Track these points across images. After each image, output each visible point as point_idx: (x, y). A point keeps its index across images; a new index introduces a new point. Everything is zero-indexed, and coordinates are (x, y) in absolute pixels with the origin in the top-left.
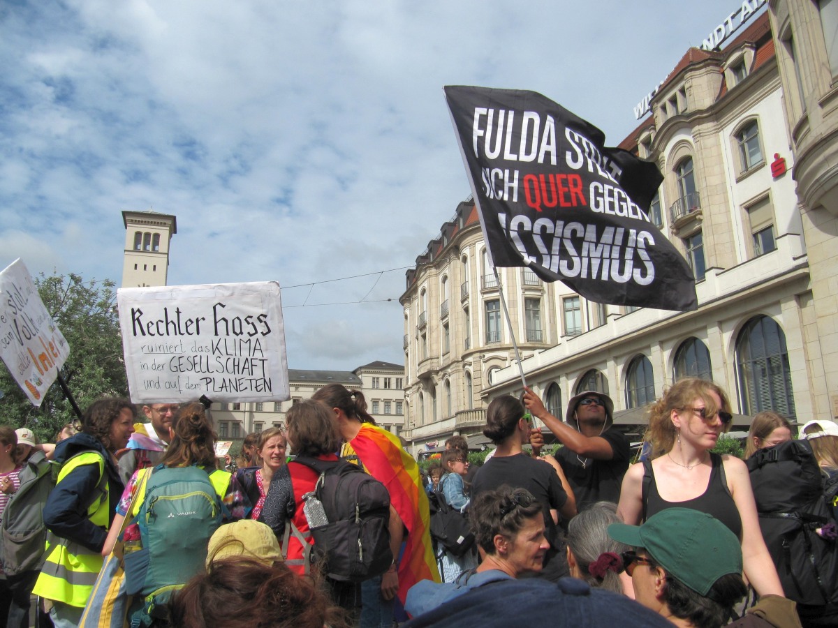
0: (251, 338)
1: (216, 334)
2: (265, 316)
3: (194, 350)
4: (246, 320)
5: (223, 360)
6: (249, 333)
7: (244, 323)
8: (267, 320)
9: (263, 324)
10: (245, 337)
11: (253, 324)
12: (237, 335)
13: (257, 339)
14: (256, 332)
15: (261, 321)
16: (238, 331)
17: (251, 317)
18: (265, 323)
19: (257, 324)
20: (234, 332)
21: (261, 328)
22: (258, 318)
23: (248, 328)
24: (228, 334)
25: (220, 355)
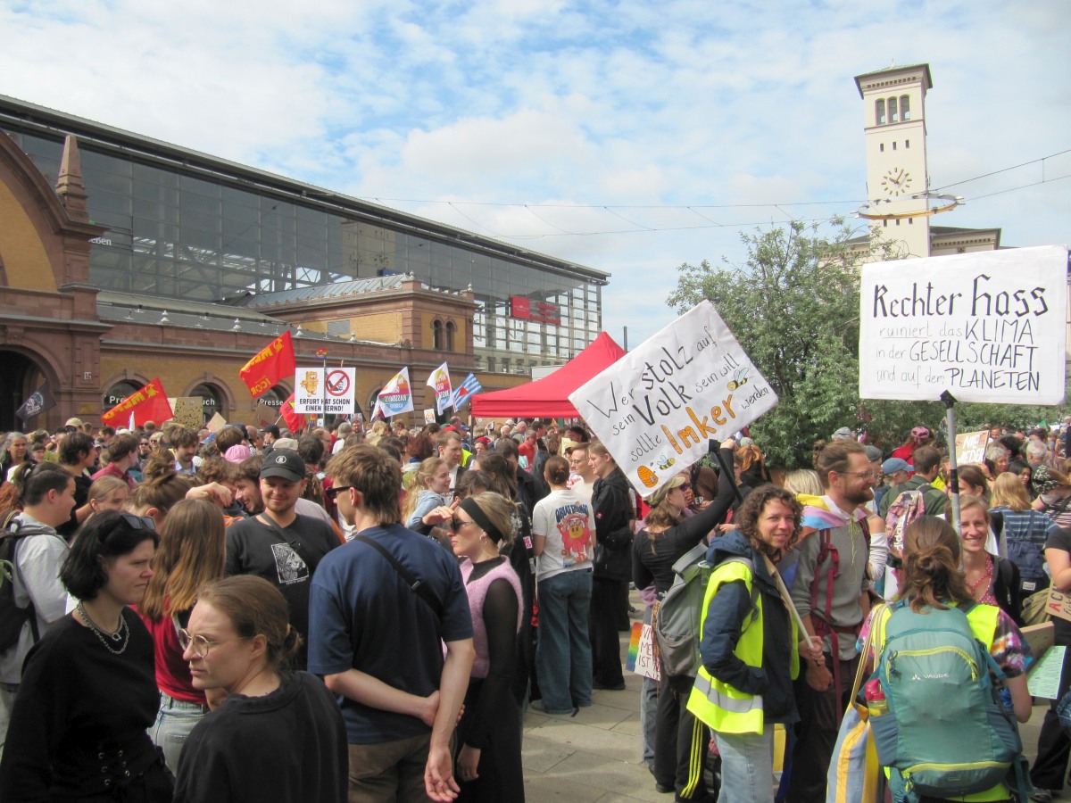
0: (1020, 319)
1: (974, 314)
2: (1042, 290)
3: (943, 333)
4: (1015, 295)
5: (978, 347)
6: (1017, 312)
7: (1012, 299)
8: (1043, 295)
9: (1038, 300)
10: (1012, 317)
11: (1024, 300)
12: (1001, 314)
13: (1028, 321)
14: (1027, 311)
15: (1035, 297)
16: (1002, 309)
17: (1022, 292)
18: (1042, 299)
19: (1030, 299)
20: (998, 312)
21: (1035, 305)
22: (1033, 293)
23: (1017, 306)
24: (988, 314)
25: (974, 340)
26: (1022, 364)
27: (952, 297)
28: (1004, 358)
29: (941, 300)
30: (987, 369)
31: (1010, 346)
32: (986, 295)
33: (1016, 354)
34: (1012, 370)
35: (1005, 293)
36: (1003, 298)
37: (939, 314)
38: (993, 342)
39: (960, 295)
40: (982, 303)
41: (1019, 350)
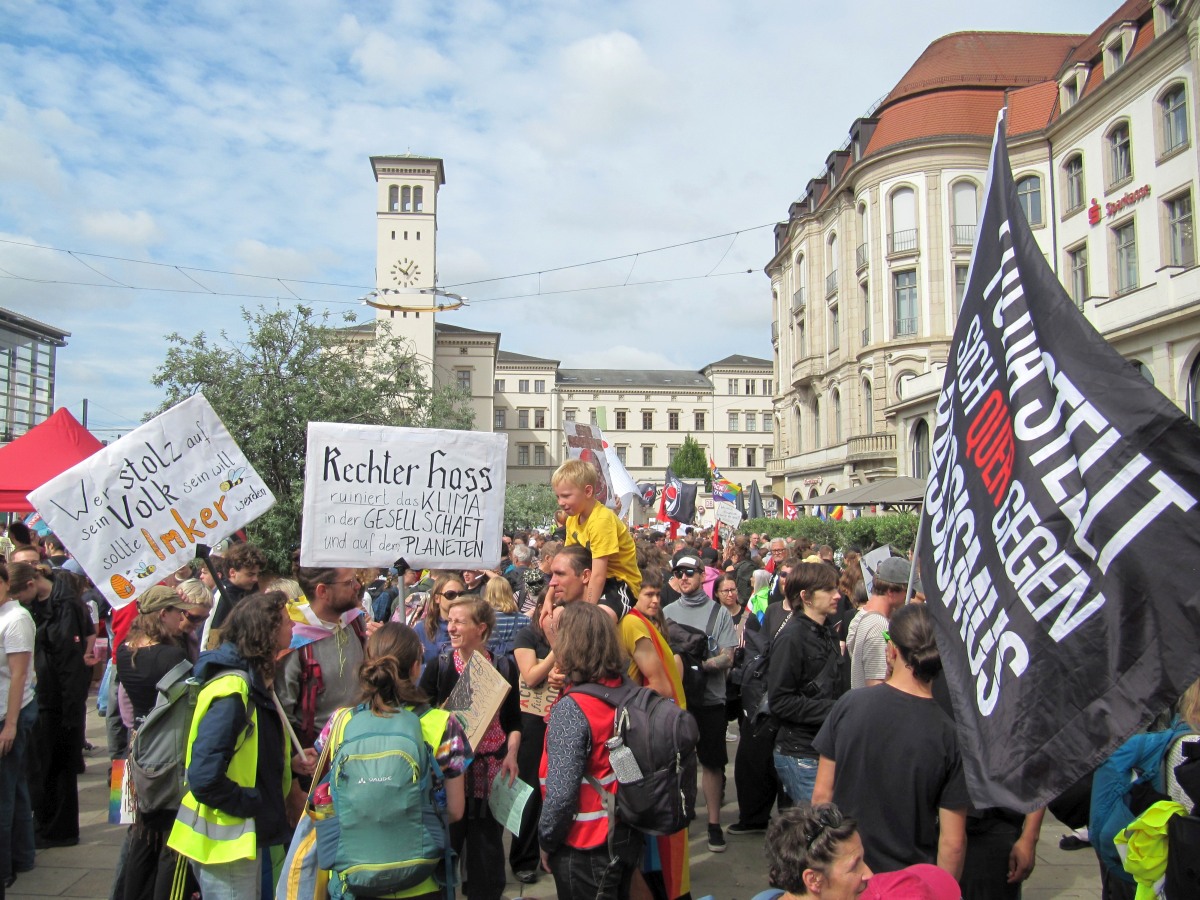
0: (469, 494)
1: (430, 486)
2: (488, 470)
3: (400, 501)
4: (466, 472)
5: (433, 517)
6: (467, 488)
7: (463, 475)
8: (490, 475)
9: (485, 478)
10: (463, 491)
11: (473, 477)
12: (454, 488)
13: (476, 496)
14: (476, 488)
15: (483, 475)
16: (455, 484)
17: (472, 470)
18: (487, 478)
19: (479, 479)
20: (451, 485)
21: (482, 483)
22: (481, 472)
23: (467, 482)
24: (443, 487)
25: (430, 510)
26: (470, 534)
27: (410, 468)
28: (455, 528)
29: (399, 470)
30: (440, 537)
31: (461, 517)
32: (441, 469)
33: (465, 525)
34: (462, 539)
35: (458, 469)
36: (456, 474)
37: (397, 483)
38: (446, 513)
39: (417, 467)
40: (438, 476)
41: (468, 522)
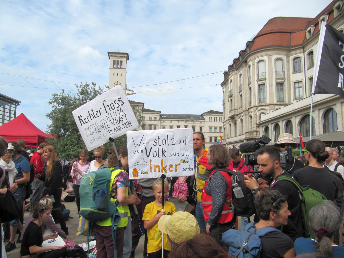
0: (119, 108)
1: (107, 112)
2: (120, 98)
3: (101, 122)
4: (114, 103)
5: (112, 121)
6: (117, 107)
8: (121, 99)
9: (120, 101)
10: (116, 109)
11: (117, 103)
12: (113, 109)
13: (121, 108)
14: (119, 106)
15: (119, 101)
16: (113, 108)
17: (115, 101)
18: (121, 101)
20: (112, 109)
21: (120, 103)
22: (118, 100)
23: (116, 105)
24: (110, 111)
25: (110, 120)
26: (125, 120)
27: (99, 110)
28: (120, 121)
29: (97, 112)
30: (117, 126)
31: (119, 117)
32: (107, 106)
33: (122, 119)
34: (123, 123)
35: (112, 103)
36: (112, 104)
37: (98, 116)
38: (115, 118)
39: (101, 109)
40: (107, 108)
41: (122, 117)
